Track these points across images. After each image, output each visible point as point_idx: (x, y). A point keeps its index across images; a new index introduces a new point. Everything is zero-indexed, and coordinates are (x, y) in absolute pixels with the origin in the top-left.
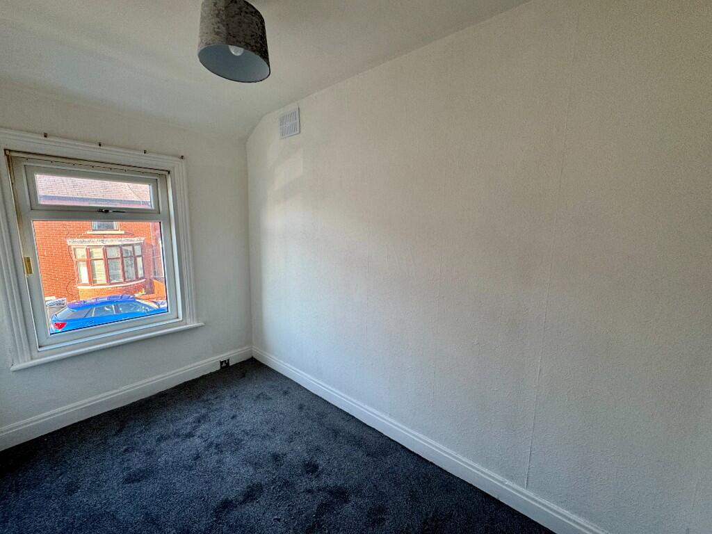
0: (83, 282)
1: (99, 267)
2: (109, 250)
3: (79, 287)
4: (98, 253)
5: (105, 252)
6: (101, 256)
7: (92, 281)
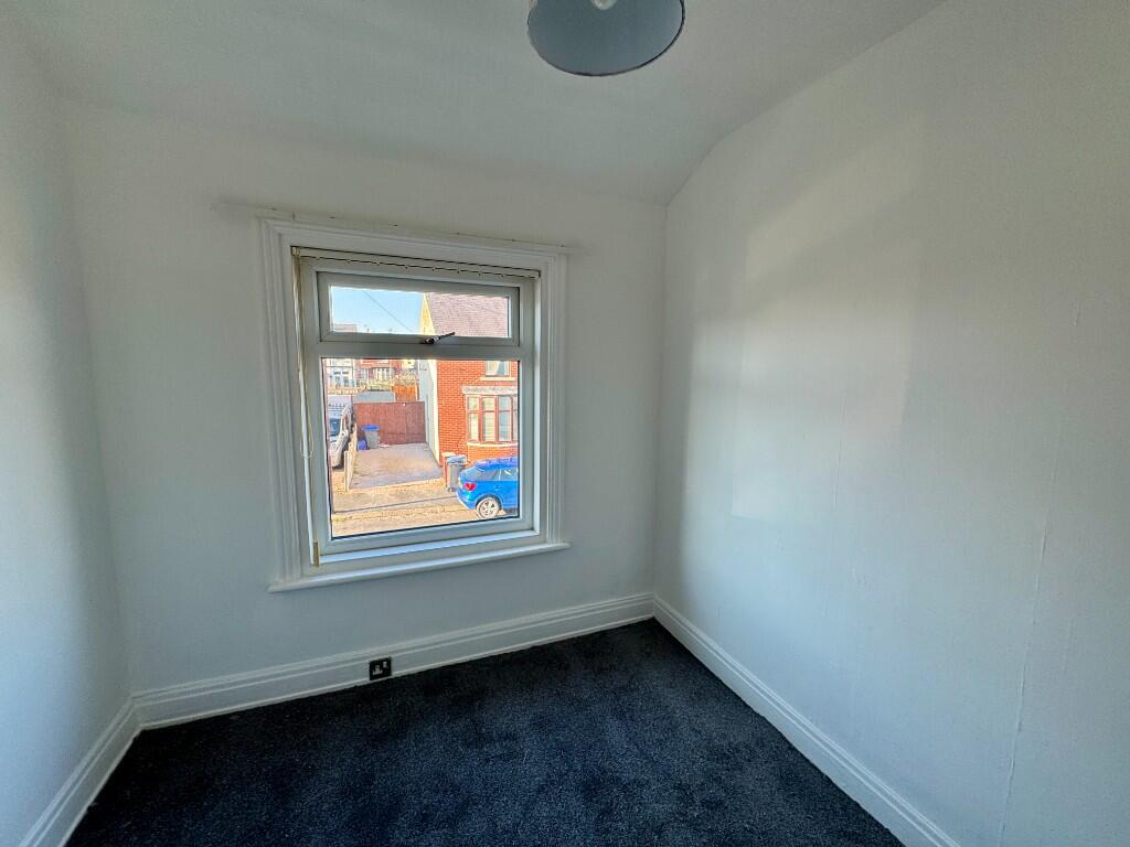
0: (473, 438)
1: (490, 419)
2: (501, 399)
3: (469, 444)
4: (490, 404)
5: (497, 404)
6: (493, 408)
7: (481, 437)
